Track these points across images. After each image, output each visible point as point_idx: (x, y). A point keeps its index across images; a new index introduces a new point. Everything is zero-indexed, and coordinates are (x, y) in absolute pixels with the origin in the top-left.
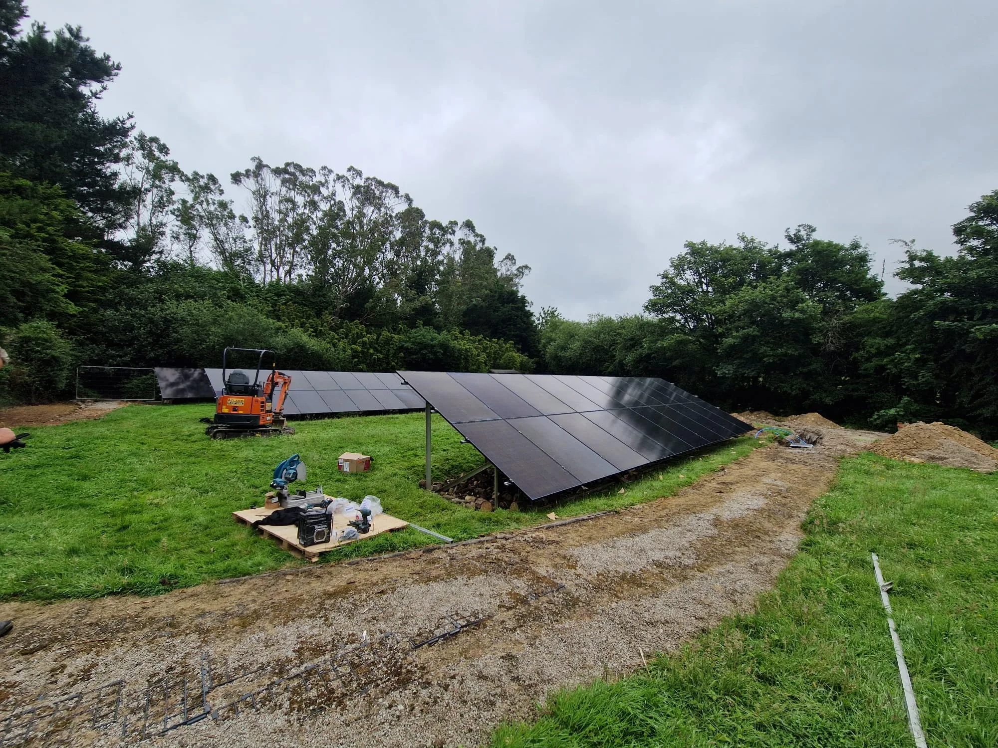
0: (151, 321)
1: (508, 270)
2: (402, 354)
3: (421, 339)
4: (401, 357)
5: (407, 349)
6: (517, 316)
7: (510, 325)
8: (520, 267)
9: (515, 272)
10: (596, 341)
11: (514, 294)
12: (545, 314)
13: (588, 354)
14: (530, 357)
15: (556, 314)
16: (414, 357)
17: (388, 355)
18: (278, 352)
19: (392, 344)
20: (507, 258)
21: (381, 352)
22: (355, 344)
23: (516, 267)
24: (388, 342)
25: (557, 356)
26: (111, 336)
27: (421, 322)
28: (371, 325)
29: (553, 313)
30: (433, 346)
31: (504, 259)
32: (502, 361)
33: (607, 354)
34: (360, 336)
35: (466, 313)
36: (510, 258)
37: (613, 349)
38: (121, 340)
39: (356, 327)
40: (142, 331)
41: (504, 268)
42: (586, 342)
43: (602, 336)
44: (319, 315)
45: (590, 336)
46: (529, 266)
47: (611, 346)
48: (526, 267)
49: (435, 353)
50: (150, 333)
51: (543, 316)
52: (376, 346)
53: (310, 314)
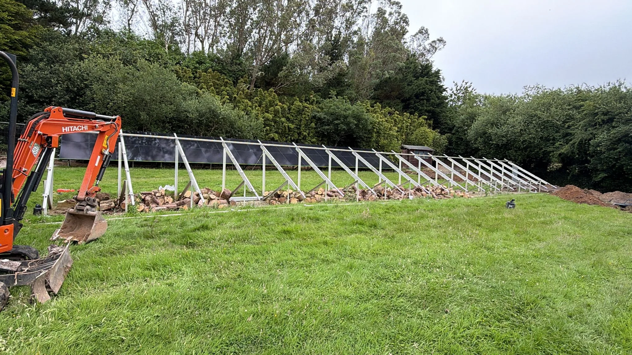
0: (69, 79)
1: (420, 45)
2: (313, 125)
3: (334, 109)
4: (312, 128)
5: (319, 119)
6: (432, 91)
7: (423, 100)
8: (434, 42)
9: (428, 47)
10: (545, 116)
11: (427, 68)
12: (457, 90)
13: (532, 131)
14: (442, 133)
15: (470, 89)
16: (327, 127)
17: (300, 126)
18: (190, 115)
19: (305, 114)
20: (420, 32)
21: (293, 122)
22: (268, 112)
23: (430, 41)
24: (300, 112)
25: (485, 133)
26: (31, 92)
27: (335, 93)
28: (284, 94)
29: (466, 89)
30: (346, 117)
31: (417, 34)
32: (414, 136)
33: (557, 132)
34: (272, 104)
35: (377, 87)
36: (423, 32)
37: (569, 127)
38: (41, 97)
39: (270, 95)
40: (59, 88)
41: (415, 43)
42: (532, 116)
43: (553, 109)
44: (235, 83)
45: (535, 110)
46: (444, 39)
47: (564, 122)
48: (440, 40)
49: (348, 124)
50: (68, 90)
51: (455, 92)
52: (289, 115)
53: (227, 82)
